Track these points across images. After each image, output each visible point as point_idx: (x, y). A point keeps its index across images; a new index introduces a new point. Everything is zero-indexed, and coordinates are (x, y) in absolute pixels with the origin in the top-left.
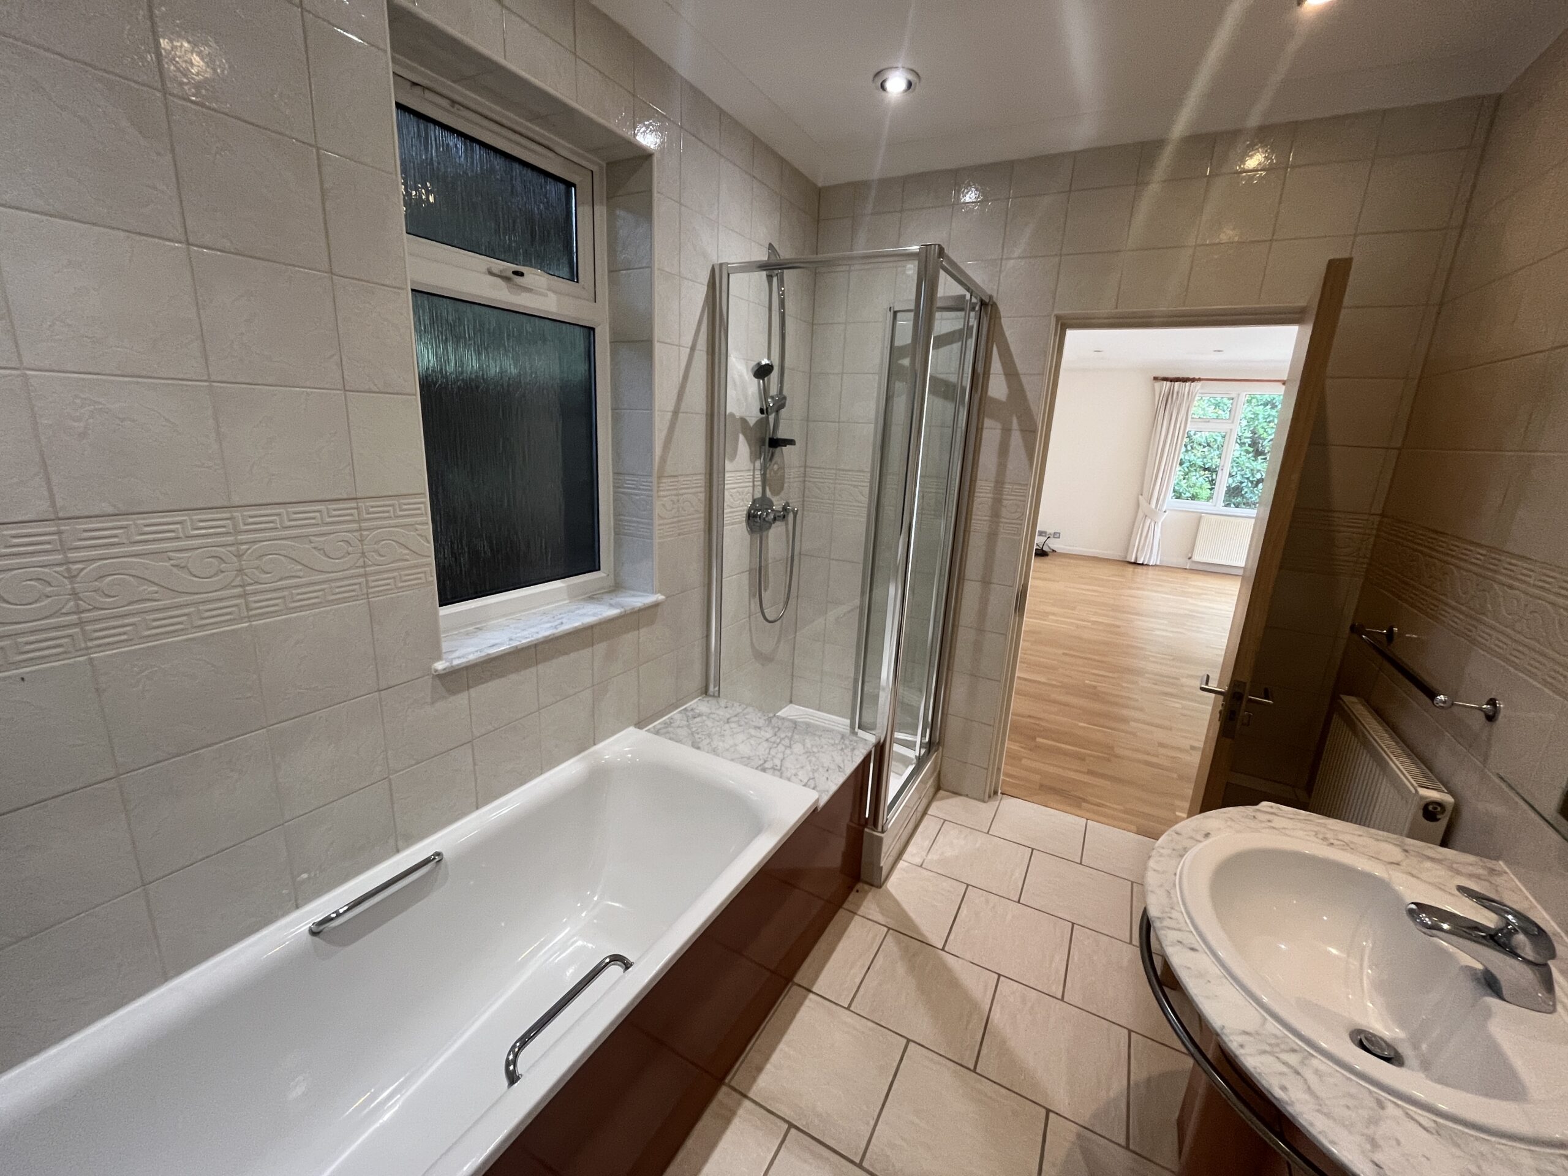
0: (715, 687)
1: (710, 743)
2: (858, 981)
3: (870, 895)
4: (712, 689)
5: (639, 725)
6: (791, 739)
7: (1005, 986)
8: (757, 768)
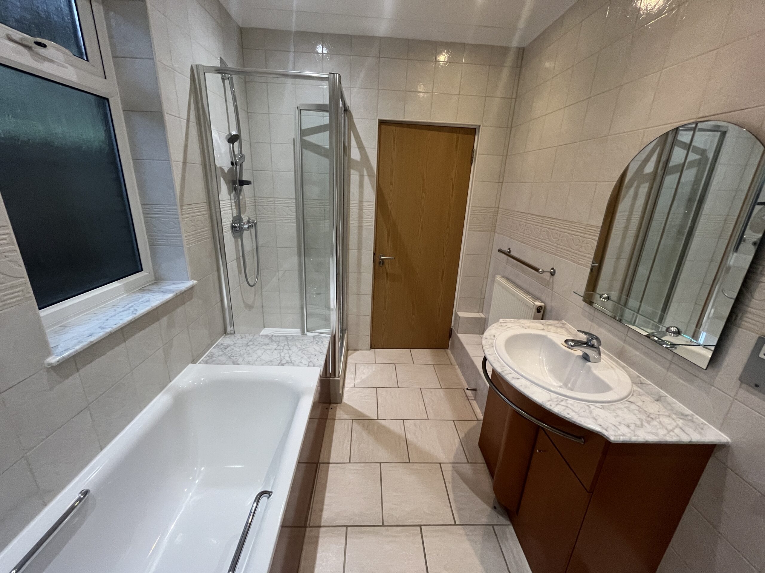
0: (231, 327)
1: (243, 360)
2: (349, 448)
3: (338, 409)
4: (229, 329)
5: (194, 362)
6: (288, 345)
7: (407, 423)
8: (278, 365)
